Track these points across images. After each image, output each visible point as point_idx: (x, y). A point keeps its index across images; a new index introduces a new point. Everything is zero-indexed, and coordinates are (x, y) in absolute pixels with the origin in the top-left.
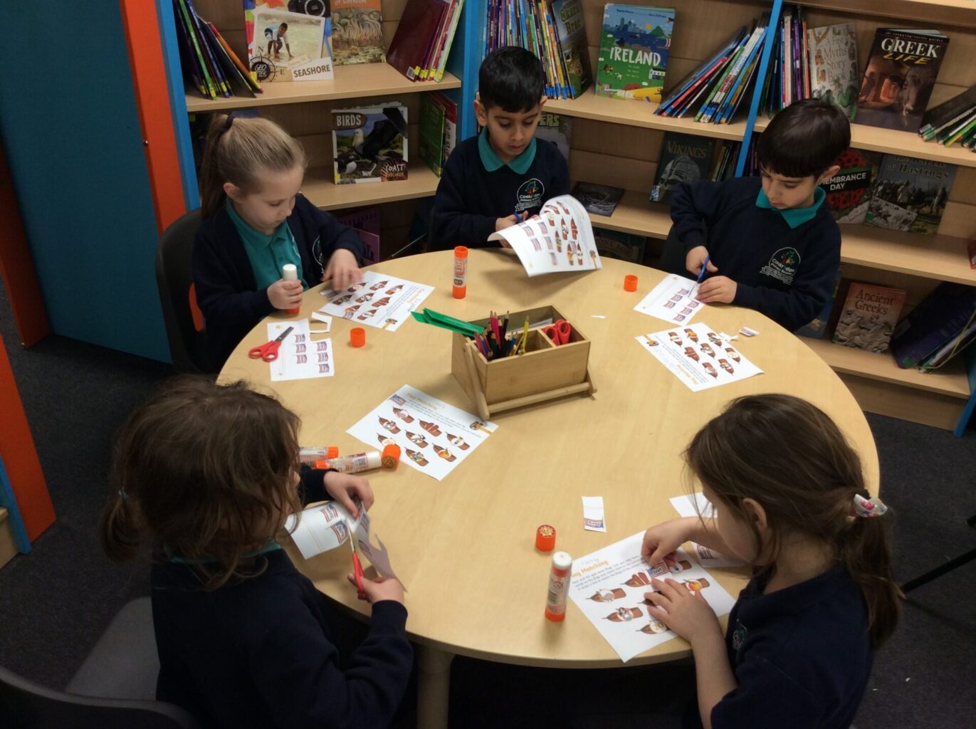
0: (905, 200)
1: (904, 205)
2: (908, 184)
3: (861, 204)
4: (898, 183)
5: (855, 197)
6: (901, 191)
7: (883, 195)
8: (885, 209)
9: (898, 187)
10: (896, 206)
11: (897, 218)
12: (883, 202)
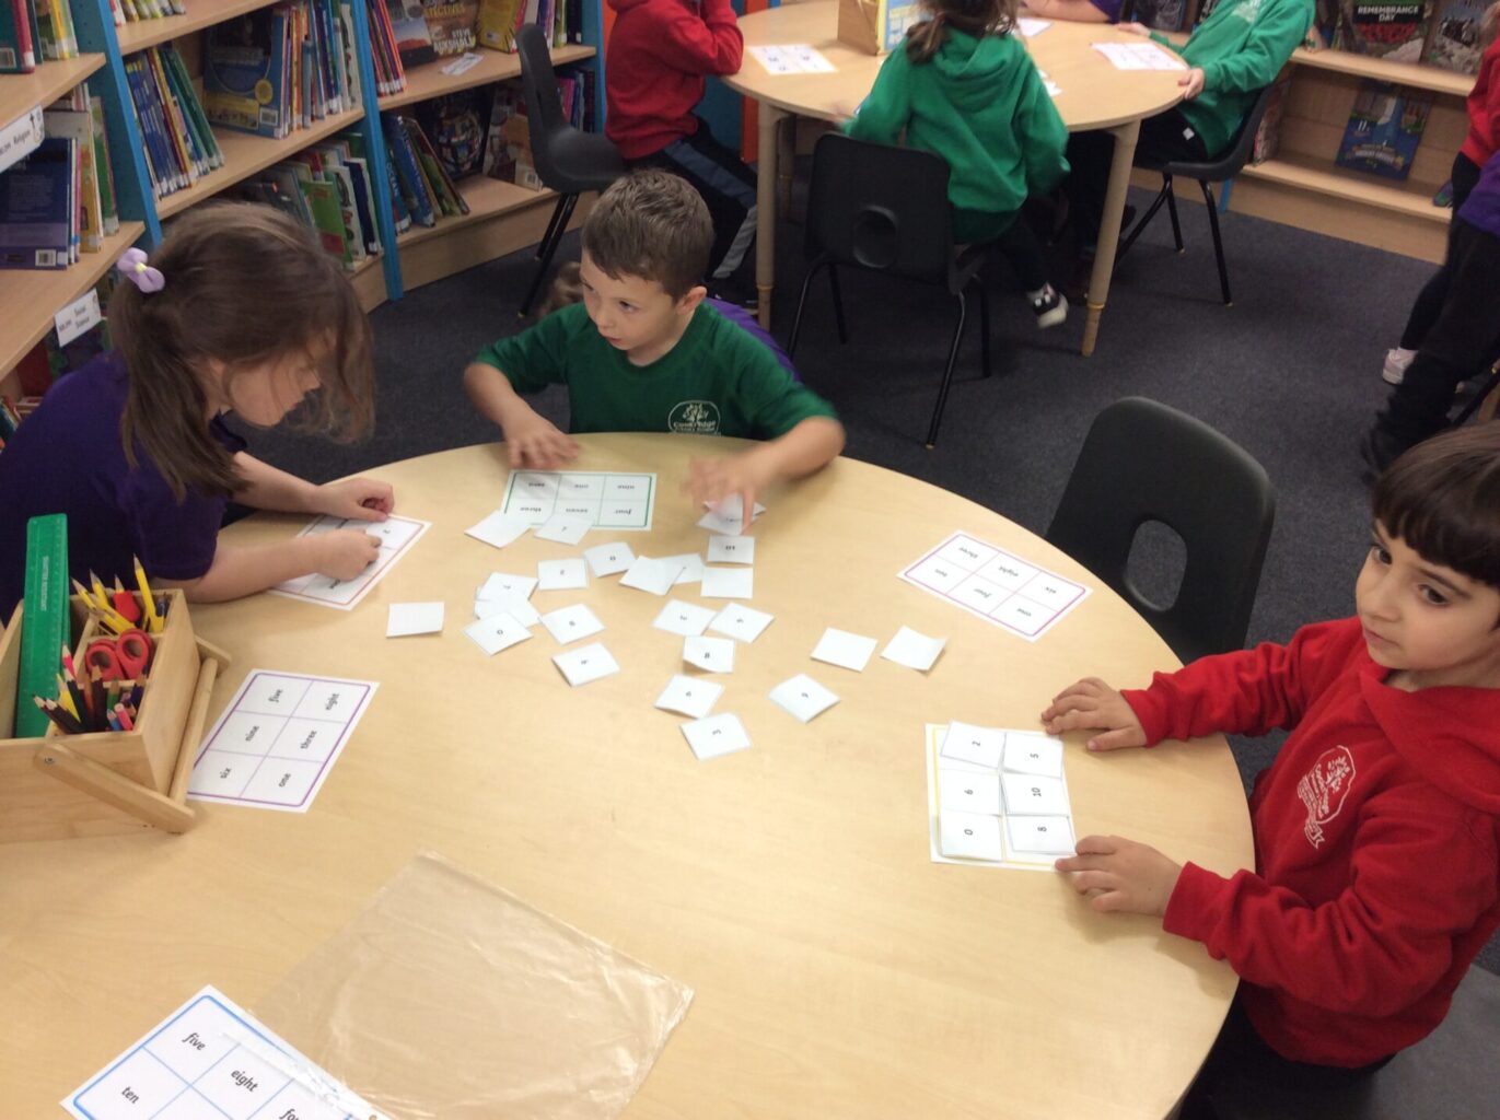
0: (1469, 38)
1: (1468, 44)
2: (1472, 21)
3: (1412, 40)
4: (1462, 19)
5: (1405, 31)
6: (1466, 29)
7: (1447, 32)
8: (1448, 48)
9: (1462, 24)
10: (1459, 45)
11: (1461, 58)
12: (1447, 41)
